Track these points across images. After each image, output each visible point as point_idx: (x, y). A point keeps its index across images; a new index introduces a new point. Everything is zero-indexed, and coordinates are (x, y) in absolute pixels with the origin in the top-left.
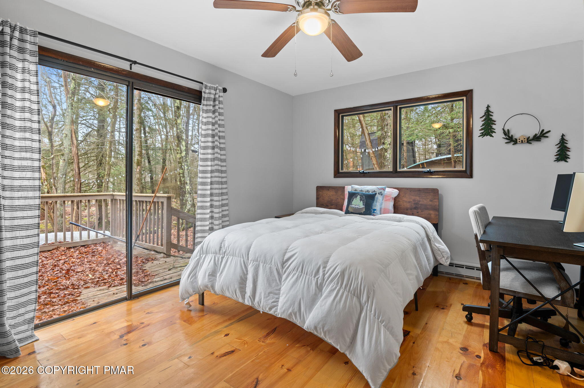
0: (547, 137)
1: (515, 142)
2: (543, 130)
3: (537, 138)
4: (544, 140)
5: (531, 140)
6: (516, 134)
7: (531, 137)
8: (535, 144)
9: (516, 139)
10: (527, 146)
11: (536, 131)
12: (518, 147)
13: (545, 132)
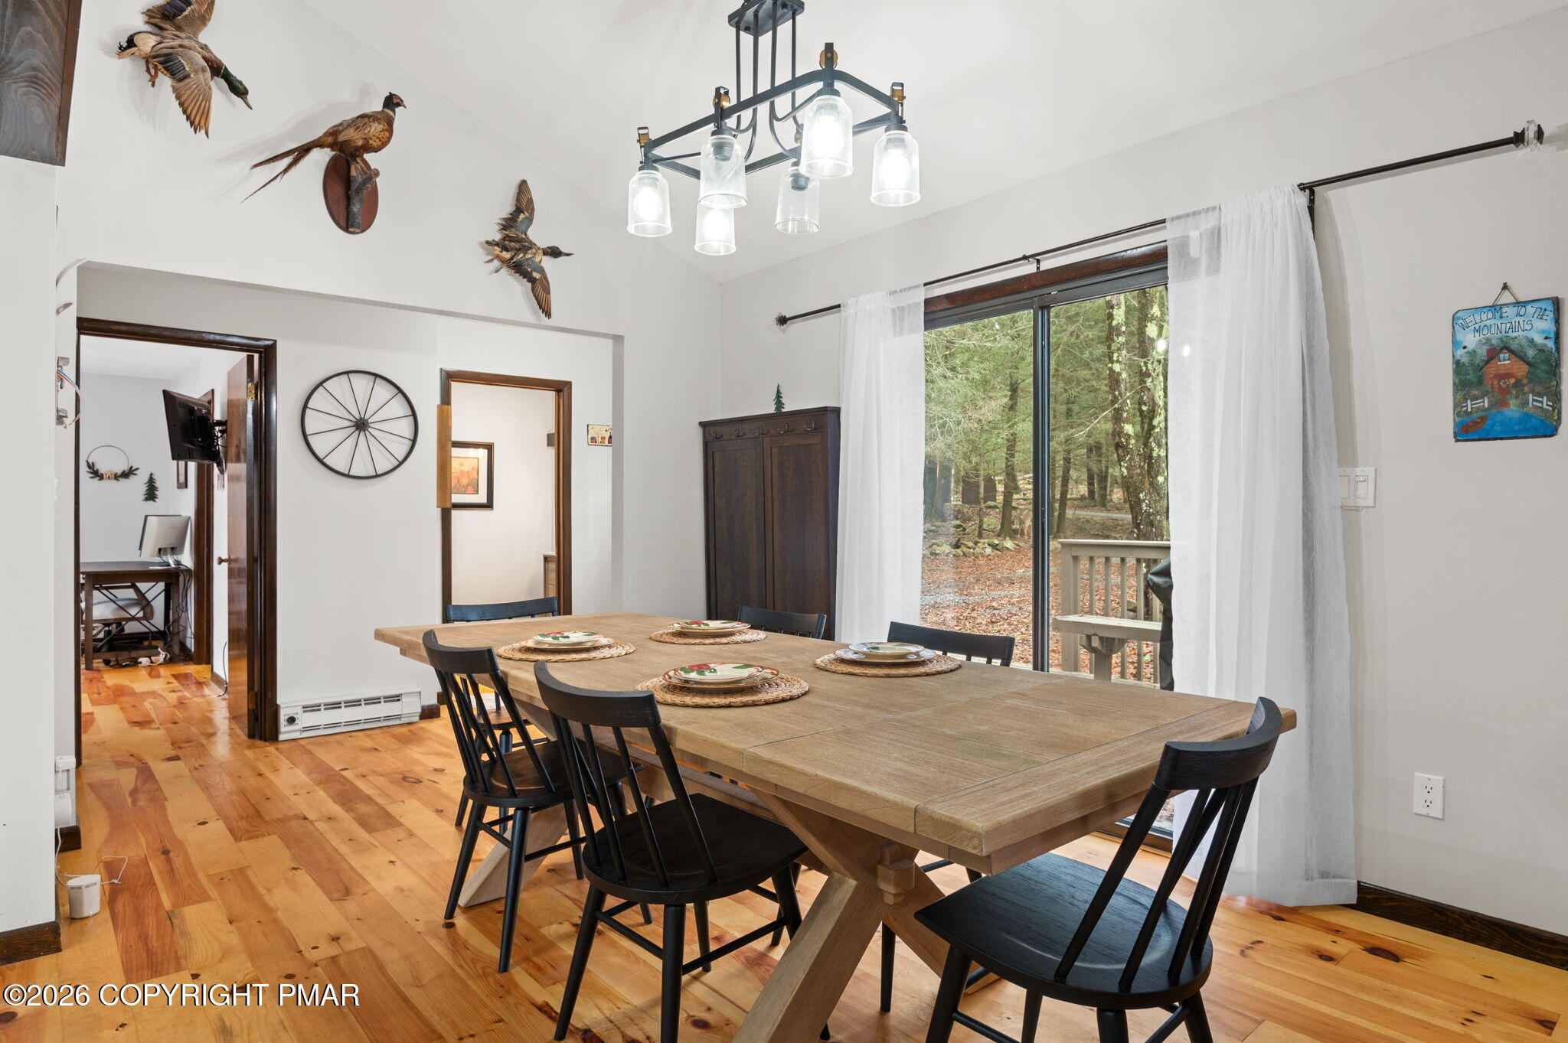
0: (136, 474)
1: (101, 477)
2: (132, 467)
3: (126, 475)
4: (132, 477)
5: (118, 477)
6: (102, 468)
7: (119, 473)
8: (123, 481)
9: (102, 475)
10: (114, 482)
11: (126, 468)
12: (104, 482)
13: (133, 469)
